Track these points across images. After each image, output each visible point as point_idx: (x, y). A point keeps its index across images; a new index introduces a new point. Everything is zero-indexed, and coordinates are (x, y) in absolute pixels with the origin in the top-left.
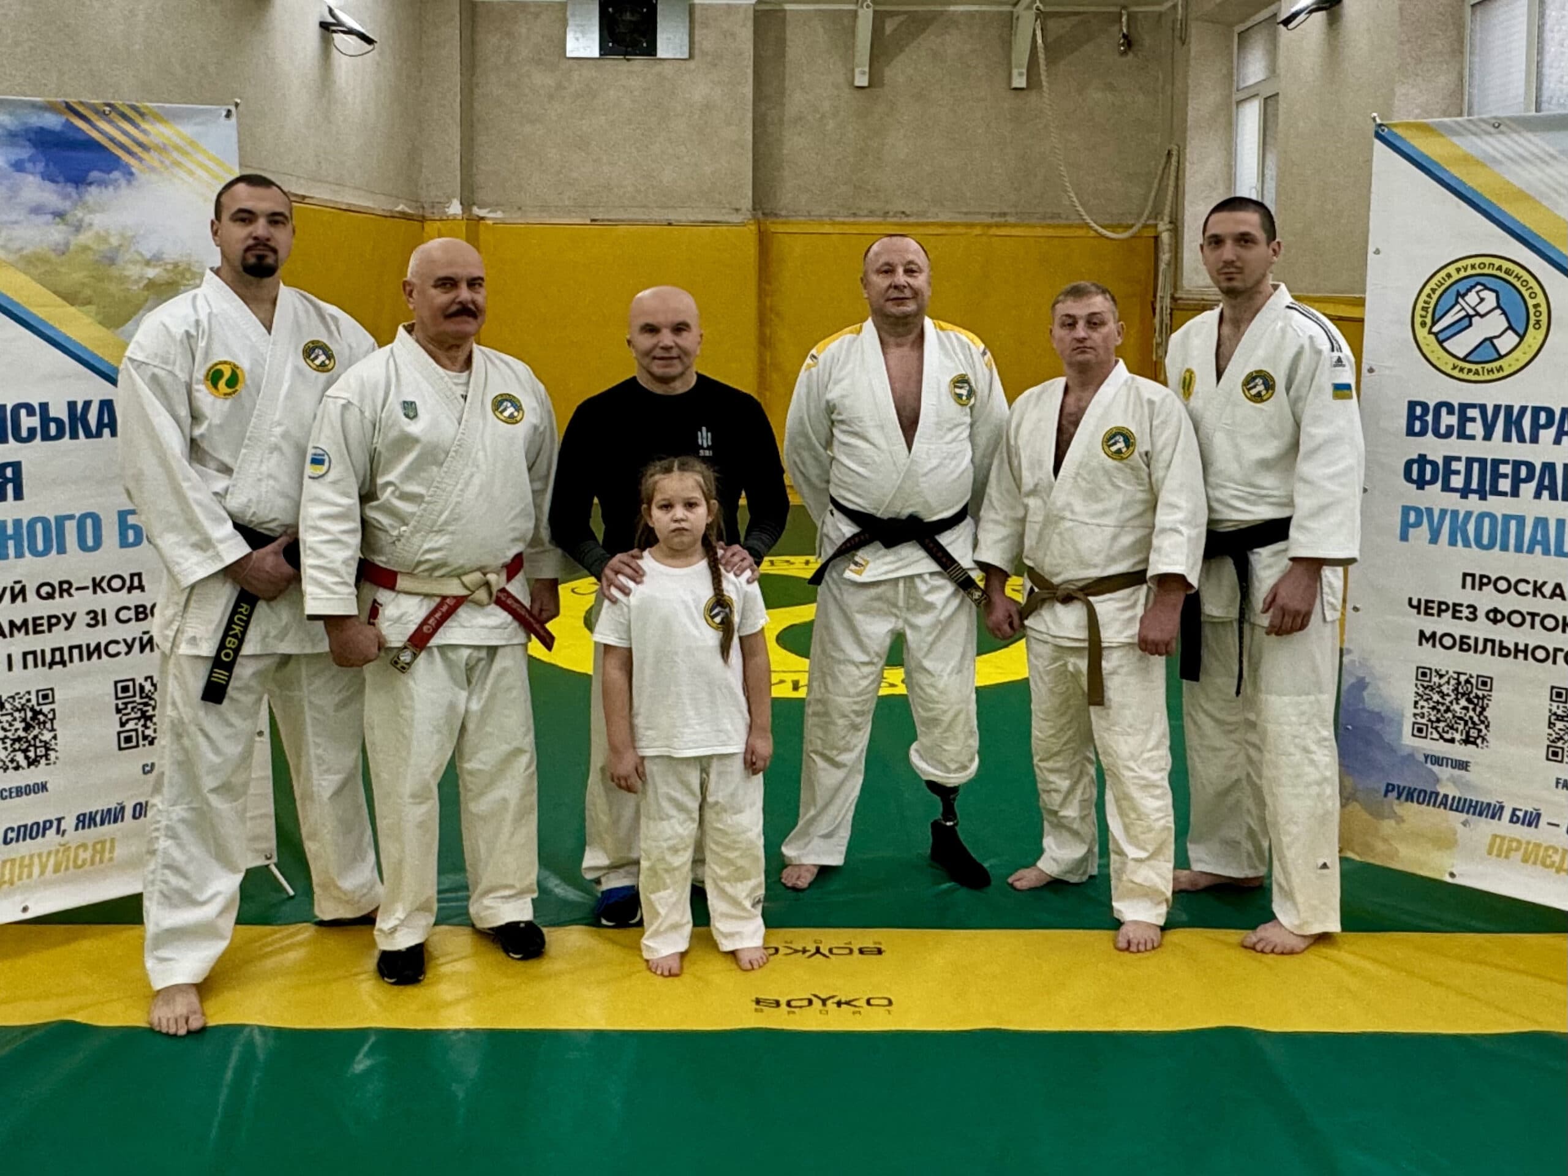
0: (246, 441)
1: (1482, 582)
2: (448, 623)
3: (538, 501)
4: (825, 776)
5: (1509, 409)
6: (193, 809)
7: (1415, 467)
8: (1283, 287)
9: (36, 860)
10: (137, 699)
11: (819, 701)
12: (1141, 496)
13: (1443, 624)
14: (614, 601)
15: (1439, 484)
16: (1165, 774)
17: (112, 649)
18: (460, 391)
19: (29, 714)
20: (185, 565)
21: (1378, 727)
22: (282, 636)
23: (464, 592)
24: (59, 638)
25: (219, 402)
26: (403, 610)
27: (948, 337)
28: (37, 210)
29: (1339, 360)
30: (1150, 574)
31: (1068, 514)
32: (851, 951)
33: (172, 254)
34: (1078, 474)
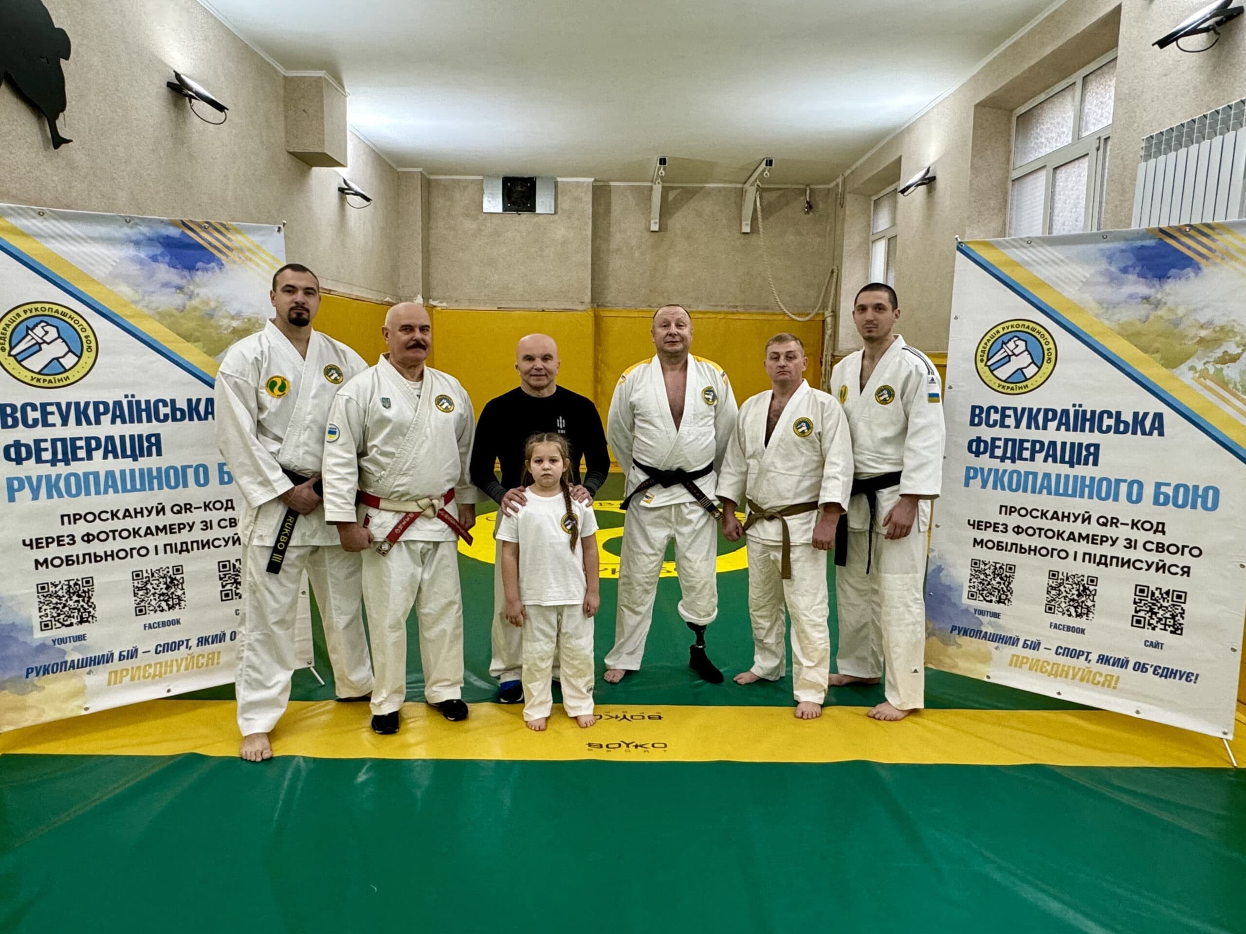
0: (290, 423)
1: (1011, 510)
2: (410, 528)
3: (463, 458)
4: (629, 619)
5: (1031, 410)
6: (264, 634)
7: (974, 444)
8: (900, 337)
9: (175, 663)
10: (232, 572)
11: (625, 576)
12: (816, 458)
13: (987, 535)
14: (509, 516)
15: (988, 454)
16: (826, 619)
17: (217, 543)
18: (416, 392)
19: (169, 580)
20: (255, 495)
21: (948, 594)
22: (313, 536)
23: (419, 510)
24: (185, 536)
25: (275, 399)
26: (384, 520)
27: (702, 366)
28: (166, 285)
29: (933, 380)
30: (820, 503)
31: (772, 469)
32: (643, 718)
33: (248, 312)
34: (779, 445)
